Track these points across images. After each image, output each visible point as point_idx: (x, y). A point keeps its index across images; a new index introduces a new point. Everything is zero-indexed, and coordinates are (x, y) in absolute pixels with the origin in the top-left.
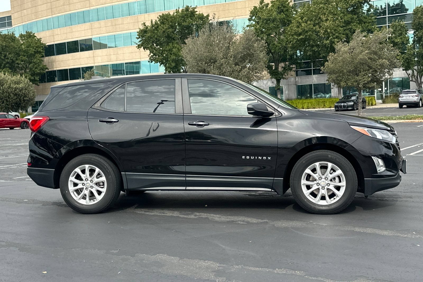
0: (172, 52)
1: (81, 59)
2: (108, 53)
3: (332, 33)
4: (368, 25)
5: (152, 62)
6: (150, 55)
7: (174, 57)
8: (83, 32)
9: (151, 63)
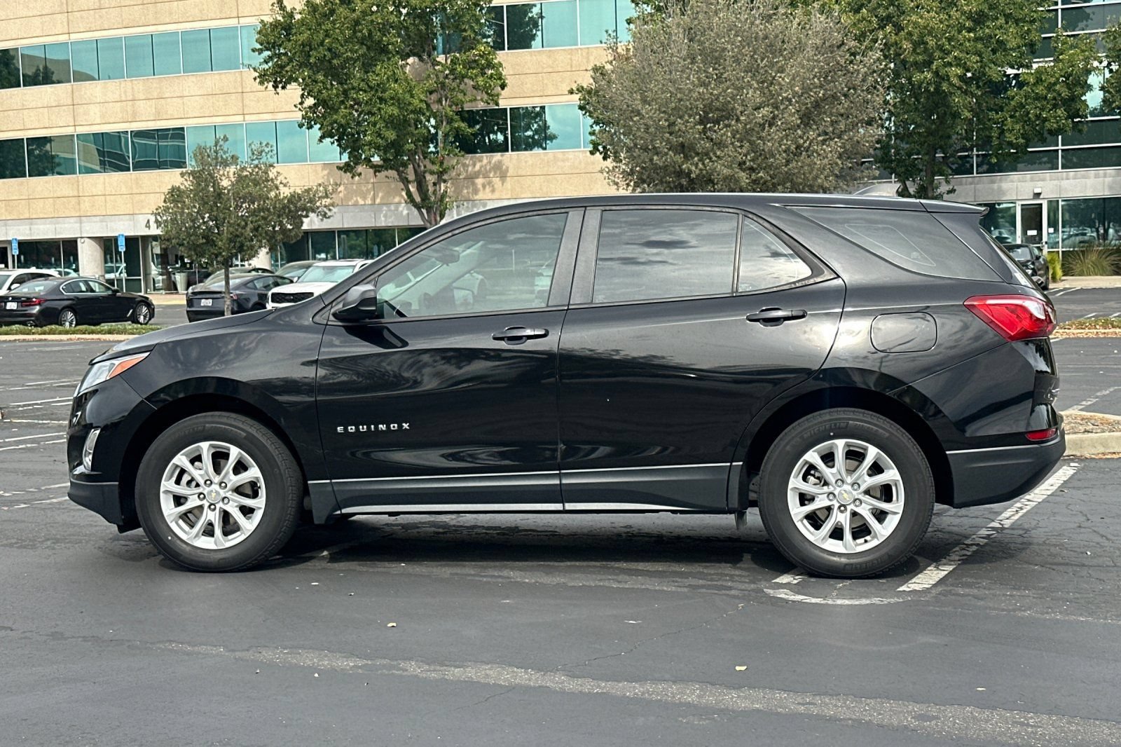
0: (386, 95)
1: (25, 112)
2: (125, 92)
3: (941, 48)
4: (1028, 29)
5: (310, 127)
6: (301, 103)
7: (396, 112)
8: (37, 21)
9: (308, 128)
